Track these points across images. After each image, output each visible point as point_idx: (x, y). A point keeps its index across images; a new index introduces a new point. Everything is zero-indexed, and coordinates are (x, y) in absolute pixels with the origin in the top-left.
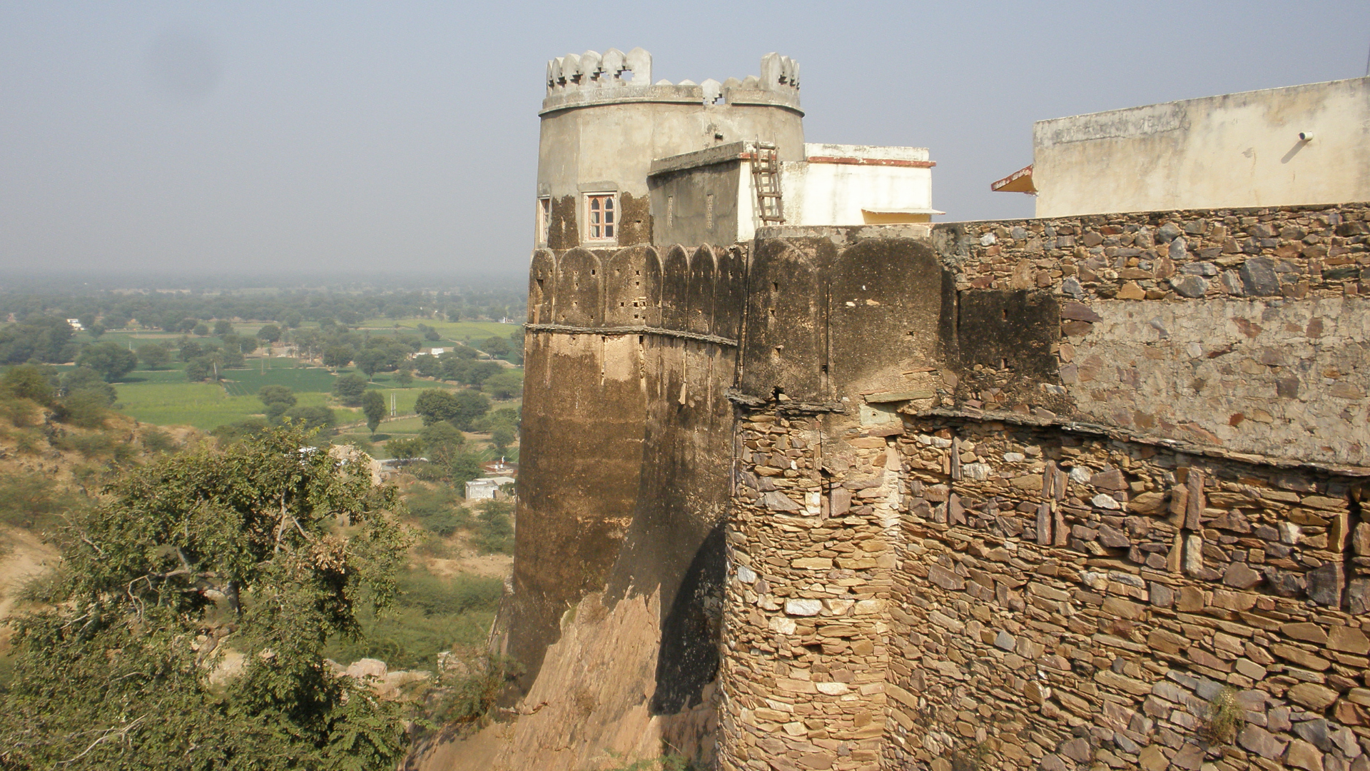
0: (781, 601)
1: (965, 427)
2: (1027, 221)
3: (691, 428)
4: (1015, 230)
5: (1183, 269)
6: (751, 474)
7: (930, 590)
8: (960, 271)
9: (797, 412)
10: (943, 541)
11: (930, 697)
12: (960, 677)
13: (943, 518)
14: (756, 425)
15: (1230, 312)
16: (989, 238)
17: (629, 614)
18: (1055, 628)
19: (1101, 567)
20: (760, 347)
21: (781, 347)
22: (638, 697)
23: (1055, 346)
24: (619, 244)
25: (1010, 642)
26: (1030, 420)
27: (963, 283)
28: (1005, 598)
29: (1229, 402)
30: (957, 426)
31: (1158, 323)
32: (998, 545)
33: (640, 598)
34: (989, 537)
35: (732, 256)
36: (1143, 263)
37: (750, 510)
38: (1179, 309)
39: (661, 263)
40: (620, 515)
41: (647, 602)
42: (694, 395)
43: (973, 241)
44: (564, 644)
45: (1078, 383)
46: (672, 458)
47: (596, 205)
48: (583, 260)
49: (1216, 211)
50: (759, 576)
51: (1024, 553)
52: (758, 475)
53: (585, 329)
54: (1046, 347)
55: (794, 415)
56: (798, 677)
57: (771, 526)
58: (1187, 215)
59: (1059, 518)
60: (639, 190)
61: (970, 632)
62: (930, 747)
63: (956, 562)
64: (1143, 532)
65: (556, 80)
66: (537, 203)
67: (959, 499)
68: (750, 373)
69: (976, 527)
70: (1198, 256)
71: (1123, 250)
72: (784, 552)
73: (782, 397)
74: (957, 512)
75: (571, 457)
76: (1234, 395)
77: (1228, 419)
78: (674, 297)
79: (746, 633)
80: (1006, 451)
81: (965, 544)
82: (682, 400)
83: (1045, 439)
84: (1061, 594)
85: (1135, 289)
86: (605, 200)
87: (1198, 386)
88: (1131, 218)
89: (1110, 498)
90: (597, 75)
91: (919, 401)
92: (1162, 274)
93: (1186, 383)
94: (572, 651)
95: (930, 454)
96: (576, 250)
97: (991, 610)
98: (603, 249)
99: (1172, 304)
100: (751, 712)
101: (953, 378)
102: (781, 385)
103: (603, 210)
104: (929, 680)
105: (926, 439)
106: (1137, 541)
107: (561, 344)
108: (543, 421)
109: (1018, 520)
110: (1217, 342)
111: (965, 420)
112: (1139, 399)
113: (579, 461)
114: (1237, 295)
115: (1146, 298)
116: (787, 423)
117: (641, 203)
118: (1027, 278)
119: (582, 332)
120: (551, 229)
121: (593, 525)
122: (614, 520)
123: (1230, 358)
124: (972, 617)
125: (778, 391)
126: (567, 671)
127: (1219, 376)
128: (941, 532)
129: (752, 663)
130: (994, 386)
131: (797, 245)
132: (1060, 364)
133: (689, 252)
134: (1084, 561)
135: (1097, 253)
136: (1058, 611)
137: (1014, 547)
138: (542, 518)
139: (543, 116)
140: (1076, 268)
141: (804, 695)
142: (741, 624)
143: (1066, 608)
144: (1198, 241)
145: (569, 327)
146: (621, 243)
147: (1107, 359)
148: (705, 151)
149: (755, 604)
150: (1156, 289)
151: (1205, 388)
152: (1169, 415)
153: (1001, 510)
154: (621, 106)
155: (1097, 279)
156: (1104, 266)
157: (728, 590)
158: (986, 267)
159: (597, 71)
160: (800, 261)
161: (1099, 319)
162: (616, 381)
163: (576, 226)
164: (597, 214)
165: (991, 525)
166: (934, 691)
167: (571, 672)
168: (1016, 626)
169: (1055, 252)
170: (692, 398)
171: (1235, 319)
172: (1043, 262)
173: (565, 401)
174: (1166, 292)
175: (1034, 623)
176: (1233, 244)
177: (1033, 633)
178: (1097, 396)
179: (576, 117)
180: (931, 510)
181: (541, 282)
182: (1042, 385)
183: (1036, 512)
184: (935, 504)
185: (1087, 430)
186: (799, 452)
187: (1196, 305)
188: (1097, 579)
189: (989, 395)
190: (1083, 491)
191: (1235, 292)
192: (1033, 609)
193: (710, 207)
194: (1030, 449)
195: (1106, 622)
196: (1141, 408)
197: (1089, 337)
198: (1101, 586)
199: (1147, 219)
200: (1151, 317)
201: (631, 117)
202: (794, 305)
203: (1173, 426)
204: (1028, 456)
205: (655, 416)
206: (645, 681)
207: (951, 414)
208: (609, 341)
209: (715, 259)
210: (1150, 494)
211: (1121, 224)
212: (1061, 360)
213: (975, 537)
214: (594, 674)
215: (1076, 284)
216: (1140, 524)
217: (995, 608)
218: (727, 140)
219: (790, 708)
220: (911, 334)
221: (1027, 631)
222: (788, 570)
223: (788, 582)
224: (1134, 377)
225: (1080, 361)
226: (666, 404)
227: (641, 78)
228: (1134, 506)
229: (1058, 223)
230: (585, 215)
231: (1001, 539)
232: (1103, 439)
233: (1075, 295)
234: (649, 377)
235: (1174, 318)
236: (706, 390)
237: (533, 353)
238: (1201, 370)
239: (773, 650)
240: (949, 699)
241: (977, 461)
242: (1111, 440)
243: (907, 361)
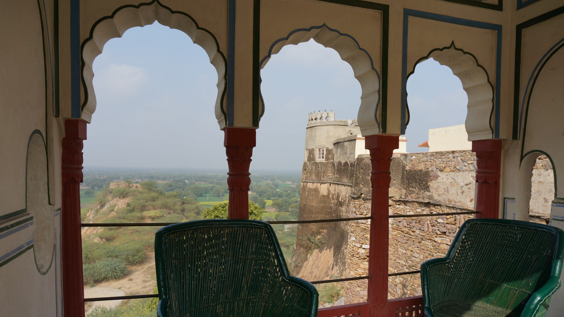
0: (361, 245)
1: (407, 203)
2: (423, 153)
3: (342, 207)
4: (420, 155)
5: (459, 164)
6: (355, 214)
7: (398, 243)
8: (407, 165)
9: (366, 199)
10: (402, 231)
11: (397, 269)
12: (404, 264)
13: (401, 225)
14: (356, 202)
15: (470, 175)
16: (414, 157)
17: (325, 254)
18: (428, 252)
19: (439, 237)
20: (358, 183)
21: (363, 183)
22: (327, 275)
23: (429, 183)
24: (325, 161)
25: (417, 255)
26: (423, 201)
27: (407, 168)
28: (416, 245)
29: (470, 196)
30: (405, 202)
31: (453, 177)
32: (415, 232)
33: (328, 250)
34: (413, 230)
35: (353, 163)
36: (450, 163)
37: (354, 223)
38: (459, 174)
39: (336, 165)
40: (324, 229)
41: (330, 251)
42: (343, 198)
43: (410, 158)
44: (308, 262)
45: (434, 192)
46: (337, 215)
47: (320, 151)
48: (316, 164)
49: (467, 150)
50: (356, 239)
51: (421, 234)
52: (356, 214)
53: (316, 182)
54: (427, 184)
55: (365, 200)
56: (365, 264)
57: (359, 227)
58: (460, 152)
59: (430, 225)
60: (331, 147)
61: (407, 253)
62: (397, 282)
63: (405, 236)
64: (449, 228)
65: (311, 119)
66: (305, 150)
67: (406, 221)
68: (355, 190)
69: (409, 228)
70: (463, 161)
71: (446, 160)
72: (362, 233)
73: (363, 195)
74: (405, 224)
75: (312, 214)
76: (471, 195)
77: (470, 201)
78: (339, 174)
79: (353, 253)
80: (417, 209)
81: (407, 232)
82: (340, 200)
83: (427, 206)
84: (429, 244)
85: (448, 169)
86: (322, 149)
87: (463, 192)
88: (447, 152)
89: (442, 220)
90: (321, 118)
91: (396, 197)
92: (455, 165)
93: (460, 192)
94: (311, 263)
95: (399, 210)
96: (314, 162)
97: (413, 248)
98: (321, 162)
99: (457, 173)
100: (354, 272)
101: (404, 191)
102: (362, 192)
103: (321, 152)
104: (397, 265)
105: (398, 206)
106: (448, 230)
107: (310, 185)
108: (305, 205)
109: (420, 226)
110: (468, 182)
111: (407, 201)
112: (449, 196)
113: (314, 215)
114: (472, 171)
115: (451, 171)
116: (364, 202)
117: (331, 150)
118: (423, 167)
119: (315, 183)
120: (308, 157)
121: (317, 232)
122: (322, 231)
123: (469, 186)
124: (408, 249)
125: (362, 194)
126: (309, 269)
127: (467, 190)
128: (401, 229)
129: (354, 260)
130: (414, 193)
131: (367, 159)
132: (430, 188)
133: (343, 162)
134: (435, 235)
135: (439, 161)
136: (429, 248)
137: (419, 232)
138: (304, 229)
139: (307, 128)
140: (434, 164)
141: (366, 268)
142: (351, 251)
143: (431, 247)
144: (463, 158)
145: (312, 181)
146: (326, 160)
147: (441, 186)
148: (347, 137)
149: (355, 246)
150: (453, 169)
151: (464, 193)
152: (456, 199)
153: (416, 223)
154: (327, 126)
155: (439, 167)
156: (441, 164)
157: (349, 243)
158: (413, 165)
159: (321, 117)
160: (368, 162)
161: (439, 177)
162: (324, 195)
163: (314, 156)
164: (320, 153)
165: (413, 227)
166: (398, 268)
167: (310, 269)
168: (418, 252)
169: (430, 160)
170: (343, 199)
171: (471, 176)
172: (427, 163)
173: (311, 200)
174: (456, 170)
175: (423, 251)
176: (471, 158)
177: (423, 253)
178: (439, 195)
179: (315, 128)
180: (399, 223)
181: (305, 170)
182: (426, 193)
183: (424, 223)
184: (400, 222)
185: (436, 203)
186: (366, 209)
187: (462, 173)
188: (438, 240)
189: (413, 195)
190: (435, 218)
191: (471, 170)
192: (422, 247)
193: (348, 151)
194: (423, 208)
195: (440, 250)
196: (449, 198)
197: (437, 181)
198: (439, 241)
199: (451, 152)
200: (452, 176)
201: (329, 129)
202: (366, 173)
203: (457, 202)
204: (422, 210)
205: (333, 204)
206: (329, 271)
207: (404, 200)
208: (322, 185)
209: (349, 164)
210: (451, 219)
211: (445, 153)
212: (431, 187)
213: (409, 230)
214: (316, 269)
215: (434, 168)
216: (449, 226)
217: (414, 247)
218: (354, 134)
219: (363, 271)
220: (395, 180)
221: (421, 253)
222: (363, 237)
223: (363, 240)
224: (448, 191)
225: (435, 187)
226: (336, 201)
227: (332, 119)
228: (448, 222)
229: (430, 153)
230: (317, 153)
231: (416, 230)
232: (440, 205)
233: (434, 171)
234: (332, 194)
235: (457, 176)
236: (346, 197)
237: (303, 188)
238: (463, 189)
239: (359, 257)
240: (402, 269)
241: (410, 211)
242: (442, 206)
243: (393, 187)
